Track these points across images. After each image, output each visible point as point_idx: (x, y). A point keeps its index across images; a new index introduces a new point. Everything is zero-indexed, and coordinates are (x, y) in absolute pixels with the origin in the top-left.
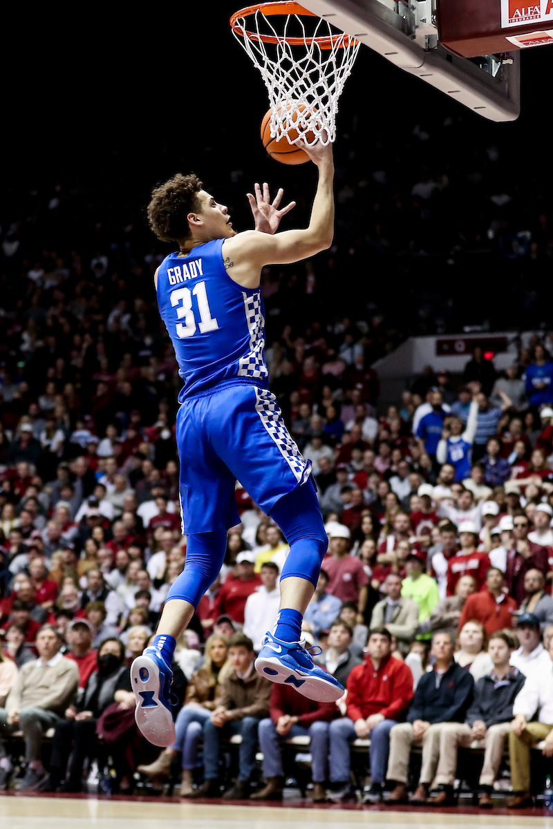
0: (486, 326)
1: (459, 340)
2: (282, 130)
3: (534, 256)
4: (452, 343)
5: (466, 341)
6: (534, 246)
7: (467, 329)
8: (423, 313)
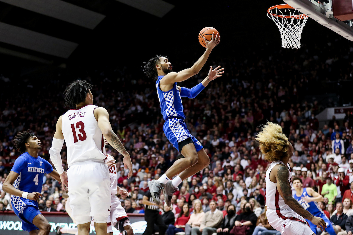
0: (350, 104)
1: (342, 109)
4: (339, 110)
5: (344, 109)
7: (344, 105)
8: (330, 100)
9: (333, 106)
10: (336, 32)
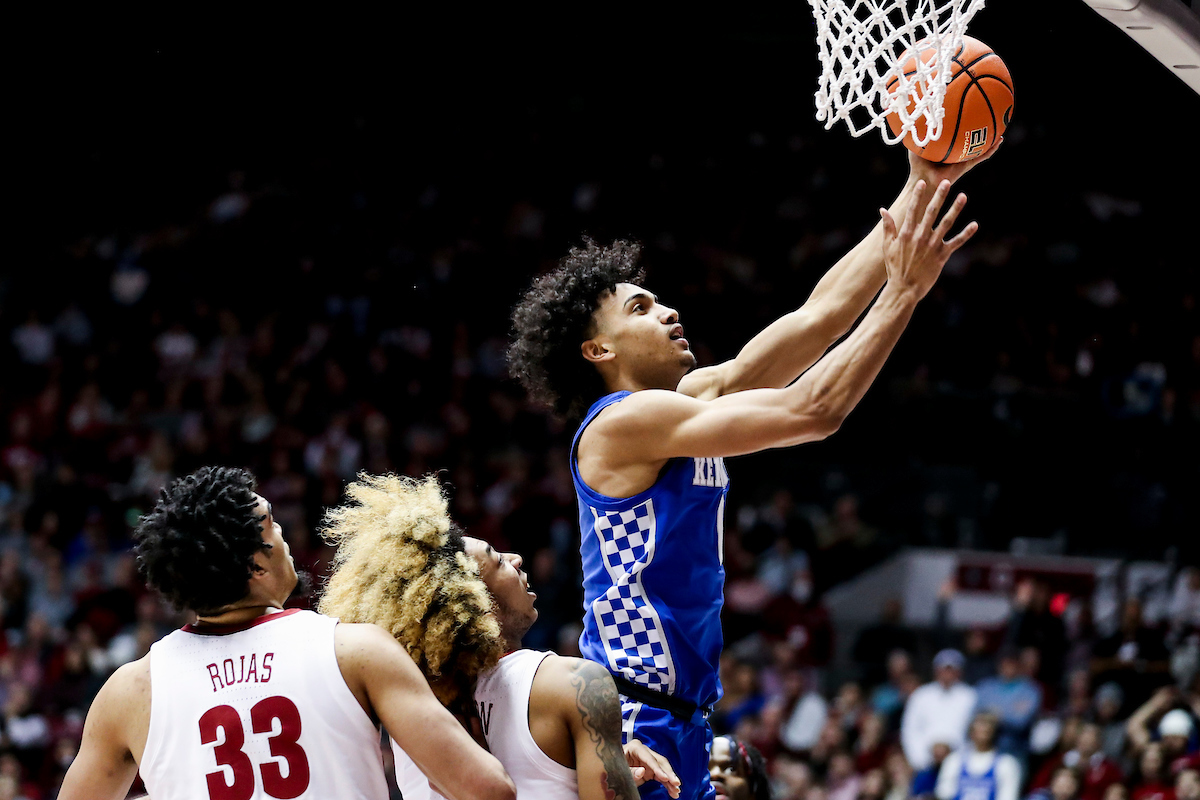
0: (1059, 541)
1: (1002, 568)
2: (838, 105)
3: (1167, 415)
4: (986, 570)
6: (1169, 399)
8: (935, 504)
9: (944, 540)
10: (1169, 64)
